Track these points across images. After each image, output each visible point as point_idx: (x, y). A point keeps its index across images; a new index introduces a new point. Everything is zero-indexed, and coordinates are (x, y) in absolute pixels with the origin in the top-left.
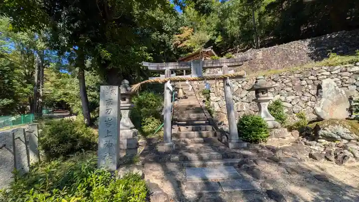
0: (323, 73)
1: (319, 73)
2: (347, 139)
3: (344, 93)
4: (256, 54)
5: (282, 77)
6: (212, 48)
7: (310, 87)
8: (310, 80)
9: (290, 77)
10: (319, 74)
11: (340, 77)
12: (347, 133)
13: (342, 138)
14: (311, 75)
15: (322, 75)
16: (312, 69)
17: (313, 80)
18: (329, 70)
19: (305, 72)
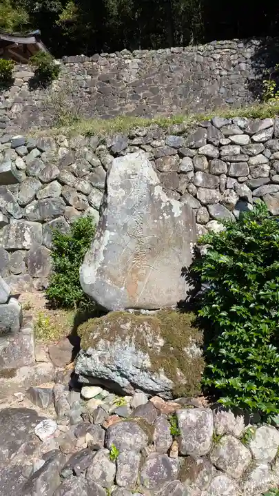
0: (233, 138)
1: (227, 136)
2: (146, 391)
3: (177, 212)
4: (121, 66)
5: (136, 141)
6: (37, 37)
7: (199, 177)
8: (201, 155)
9: (154, 143)
10: (224, 142)
11: (268, 153)
12: (143, 369)
13: (135, 386)
14: (208, 142)
15: (232, 143)
16: (212, 122)
17: (209, 158)
18: (249, 130)
19: (192, 132)
